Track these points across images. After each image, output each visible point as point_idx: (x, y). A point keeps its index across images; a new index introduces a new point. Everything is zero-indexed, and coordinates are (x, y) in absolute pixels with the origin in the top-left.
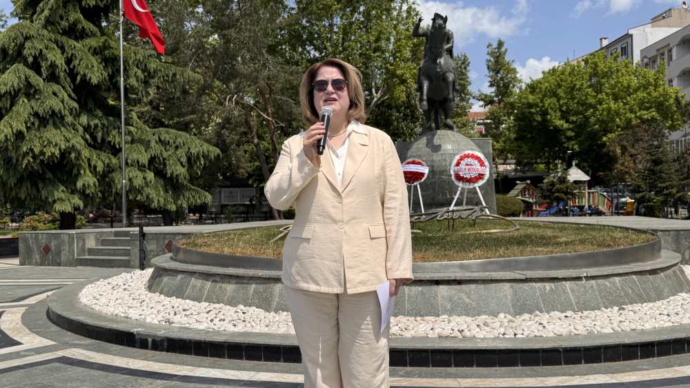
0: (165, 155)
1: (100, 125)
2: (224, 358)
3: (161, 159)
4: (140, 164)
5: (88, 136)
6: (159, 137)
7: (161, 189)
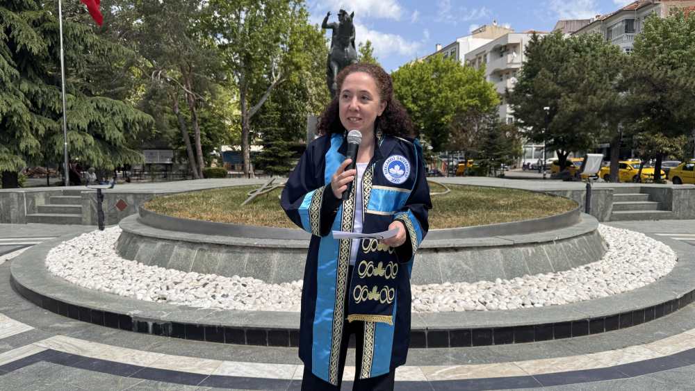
0: (103, 120)
1: (40, 92)
2: (244, 344)
3: (99, 124)
4: (80, 128)
5: (29, 102)
6: (97, 105)
7: (100, 151)
